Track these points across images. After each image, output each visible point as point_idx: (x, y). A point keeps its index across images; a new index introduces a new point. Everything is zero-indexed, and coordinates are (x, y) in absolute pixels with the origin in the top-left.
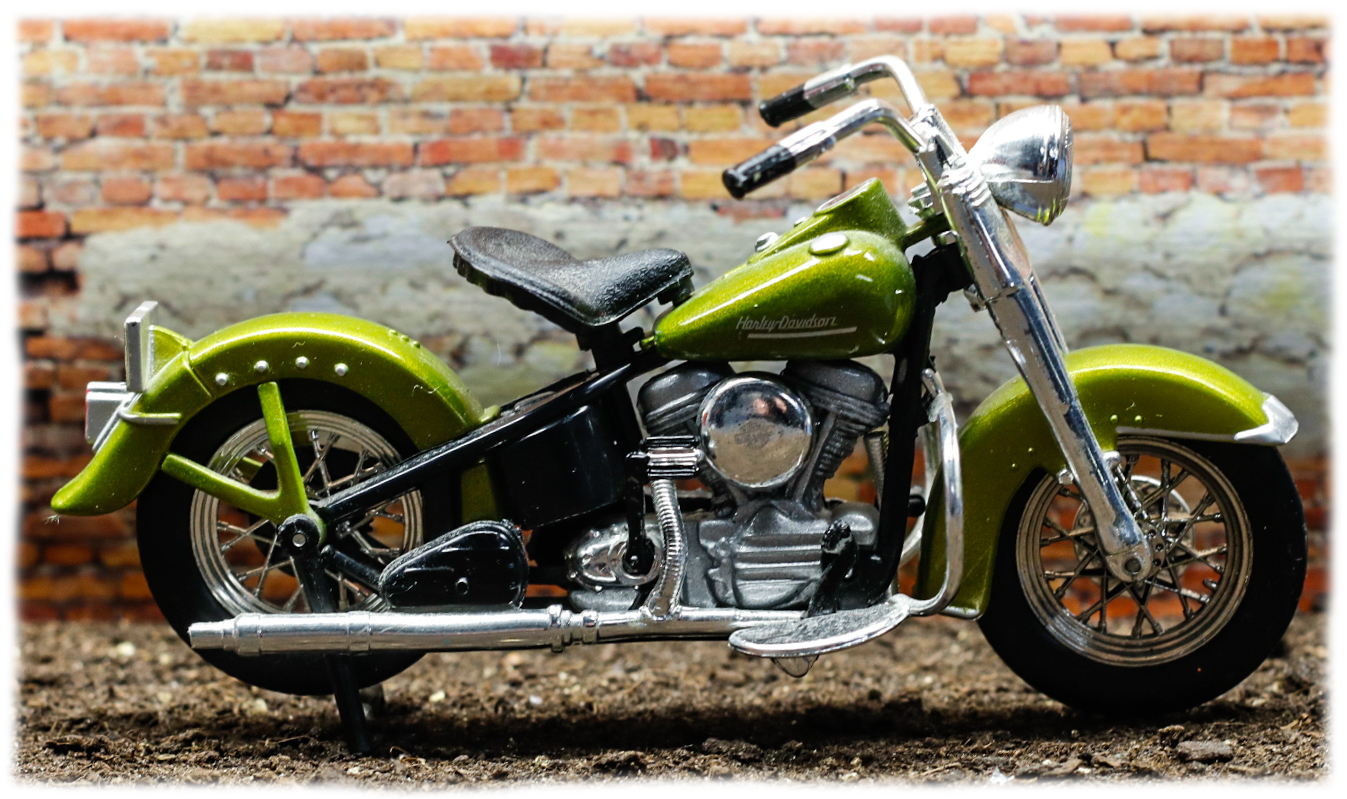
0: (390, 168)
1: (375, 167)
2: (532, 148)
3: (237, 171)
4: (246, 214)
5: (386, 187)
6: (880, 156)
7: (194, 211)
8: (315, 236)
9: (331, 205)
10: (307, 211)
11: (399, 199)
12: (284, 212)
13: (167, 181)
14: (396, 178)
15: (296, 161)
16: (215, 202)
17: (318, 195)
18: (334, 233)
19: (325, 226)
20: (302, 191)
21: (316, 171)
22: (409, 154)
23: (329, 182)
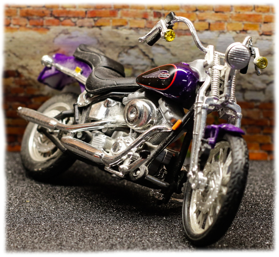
0: (78, 18)
1: (74, 17)
2: (120, 13)
3: (35, 17)
4: (37, 30)
5: (77, 23)
6: (220, 19)
7: (23, 28)
8: (57, 36)
9: (61, 28)
10: (55, 29)
11: (81, 27)
12: (48, 29)
13: (15, 19)
14: (80, 21)
15: (52, 15)
16: (28, 26)
17: (58, 25)
18: (62, 36)
19: (60, 33)
20: (53, 23)
21: (57, 18)
22: (84, 14)
23: (61, 21)
